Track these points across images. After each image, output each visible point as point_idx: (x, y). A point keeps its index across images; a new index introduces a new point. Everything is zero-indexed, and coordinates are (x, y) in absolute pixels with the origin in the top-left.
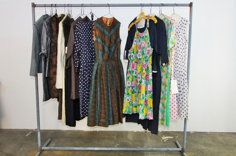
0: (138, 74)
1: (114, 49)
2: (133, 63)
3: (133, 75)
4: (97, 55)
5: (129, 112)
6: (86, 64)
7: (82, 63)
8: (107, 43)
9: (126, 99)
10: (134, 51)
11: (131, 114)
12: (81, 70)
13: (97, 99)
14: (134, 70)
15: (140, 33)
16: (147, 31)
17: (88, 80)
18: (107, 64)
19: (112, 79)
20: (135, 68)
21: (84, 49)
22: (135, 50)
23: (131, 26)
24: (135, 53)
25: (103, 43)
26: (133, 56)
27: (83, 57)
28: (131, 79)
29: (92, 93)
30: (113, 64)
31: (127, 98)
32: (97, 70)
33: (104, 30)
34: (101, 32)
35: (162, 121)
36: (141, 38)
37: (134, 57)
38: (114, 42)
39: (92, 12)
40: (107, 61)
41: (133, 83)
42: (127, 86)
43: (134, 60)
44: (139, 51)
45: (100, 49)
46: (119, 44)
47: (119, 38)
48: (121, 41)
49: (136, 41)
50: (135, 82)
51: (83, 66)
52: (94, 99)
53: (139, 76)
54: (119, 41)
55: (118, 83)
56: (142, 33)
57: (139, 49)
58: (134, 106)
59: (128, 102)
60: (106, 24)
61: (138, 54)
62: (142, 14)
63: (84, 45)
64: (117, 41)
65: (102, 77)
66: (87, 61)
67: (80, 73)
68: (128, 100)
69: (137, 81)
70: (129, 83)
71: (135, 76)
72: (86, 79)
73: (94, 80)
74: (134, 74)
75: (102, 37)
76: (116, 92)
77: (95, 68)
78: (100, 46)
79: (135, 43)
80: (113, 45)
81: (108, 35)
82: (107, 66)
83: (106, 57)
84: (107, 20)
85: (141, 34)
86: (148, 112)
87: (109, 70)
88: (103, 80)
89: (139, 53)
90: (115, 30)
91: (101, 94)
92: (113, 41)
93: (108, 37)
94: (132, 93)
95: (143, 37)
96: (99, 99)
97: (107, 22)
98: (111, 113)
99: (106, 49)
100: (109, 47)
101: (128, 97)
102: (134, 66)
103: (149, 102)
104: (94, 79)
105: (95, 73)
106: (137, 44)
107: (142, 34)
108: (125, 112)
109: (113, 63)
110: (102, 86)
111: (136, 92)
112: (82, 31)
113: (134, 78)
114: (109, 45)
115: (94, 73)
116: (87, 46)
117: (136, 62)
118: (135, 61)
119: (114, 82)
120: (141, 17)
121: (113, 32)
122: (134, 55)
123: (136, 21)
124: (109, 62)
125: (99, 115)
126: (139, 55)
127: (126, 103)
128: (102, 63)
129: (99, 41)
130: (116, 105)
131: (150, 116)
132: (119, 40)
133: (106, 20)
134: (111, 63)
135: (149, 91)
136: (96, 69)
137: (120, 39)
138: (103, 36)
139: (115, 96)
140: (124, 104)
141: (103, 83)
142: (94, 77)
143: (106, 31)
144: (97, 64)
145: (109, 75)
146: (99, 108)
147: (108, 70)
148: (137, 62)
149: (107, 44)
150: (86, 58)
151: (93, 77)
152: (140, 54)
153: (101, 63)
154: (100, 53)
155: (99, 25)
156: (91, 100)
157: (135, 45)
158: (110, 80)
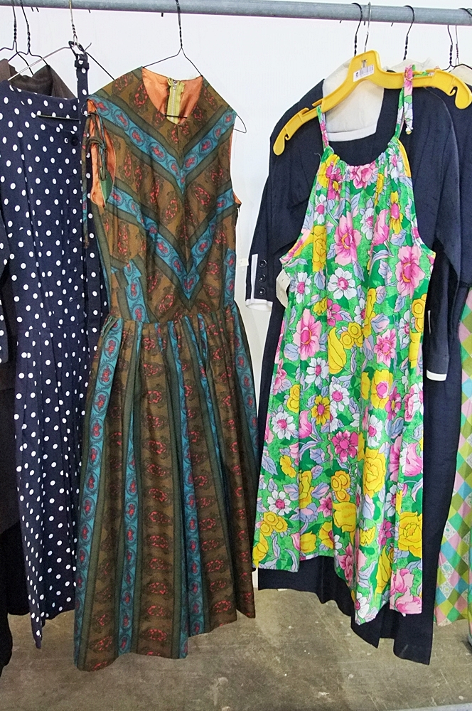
0: (331, 376)
1: (205, 250)
2: (306, 322)
3: (302, 383)
4: (115, 285)
5: (284, 563)
6: (51, 340)
7: (27, 334)
8: (170, 220)
9: (271, 501)
10: (310, 262)
11: (294, 568)
12: (21, 376)
13: (124, 524)
14: (309, 358)
15: (350, 168)
16: (397, 152)
17: (67, 425)
18: (172, 331)
19: (198, 413)
20: (315, 348)
21: (40, 254)
22: (316, 258)
23: (291, 129)
24: (316, 269)
25: (149, 221)
26: (303, 284)
27: (34, 304)
28: (295, 404)
29: (95, 497)
30: (203, 329)
31: (275, 493)
32: (117, 370)
33: (150, 147)
34: (134, 158)
35: (453, 605)
36: (352, 191)
37: (308, 291)
38: (202, 216)
39: (79, 42)
40: (173, 319)
41: (303, 421)
42: (276, 436)
43: (310, 308)
44: (342, 260)
45: (133, 255)
46: (227, 222)
47: (228, 193)
48: (239, 206)
49: (321, 210)
50: (314, 415)
51: (34, 351)
52: (104, 530)
53: (338, 387)
54: (231, 211)
55: (228, 428)
56: (362, 168)
57: (343, 249)
58: (305, 528)
59: (281, 513)
60: (163, 113)
61: (333, 279)
62: (363, 59)
63: (39, 229)
64: (220, 210)
65: (148, 409)
66: (61, 322)
67: (19, 396)
68: (280, 504)
69: (322, 409)
70: (284, 424)
71: (316, 388)
72: (57, 418)
73: (101, 431)
74: (310, 379)
75: (141, 183)
76: (217, 475)
77: (107, 361)
78: (132, 236)
79: (320, 219)
80: (202, 229)
81: (174, 173)
82: (174, 342)
83: (164, 298)
84: (169, 87)
85: (355, 173)
86: (395, 579)
87: (184, 362)
88: (151, 421)
89: (339, 272)
90: (208, 150)
91: (143, 494)
92: (199, 209)
93: (175, 186)
94: (301, 466)
95: (370, 190)
96: (135, 524)
97: (166, 100)
98: (199, 579)
99: (167, 255)
100: (182, 243)
101: (280, 489)
102: (313, 338)
103: (401, 530)
104: (101, 424)
105: (109, 391)
106: (331, 225)
107: (364, 172)
108: (263, 562)
109: (204, 322)
110: (146, 454)
111: (315, 464)
112: (22, 149)
113: (311, 395)
114: (182, 230)
115: (103, 388)
116: (53, 238)
117: (319, 318)
118: (315, 310)
119: (207, 424)
120: (356, 79)
121: (200, 160)
122: (309, 282)
123: (325, 104)
124: (183, 322)
125: (137, 601)
126: (342, 283)
127: (271, 518)
128: (143, 328)
129: (123, 207)
130: (221, 533)
131: (407, 598)
132: (229, 204)
133: (162, 90)
134: (191, 324)
135: (406, 478)
136: (112, 370)
137: (234, 197)
138: (148, 182)
139: (213, 491)
140: (257, 525)
141: (152, 439)
142: (101, 414)
143: (161, 149)
144: (119, 336)
145: (182, 391)
146: (133, 570)
147: (178, 367)
148: (329, 315)
149: (172, 227)
150: (50, 303)
151: (98, 415)
152: (348, 275)
153: (140, 329)
154: (135, 275)
155: (125, 116)
156: (89, 535)
157: (319, 229)
158: (187, 414)
